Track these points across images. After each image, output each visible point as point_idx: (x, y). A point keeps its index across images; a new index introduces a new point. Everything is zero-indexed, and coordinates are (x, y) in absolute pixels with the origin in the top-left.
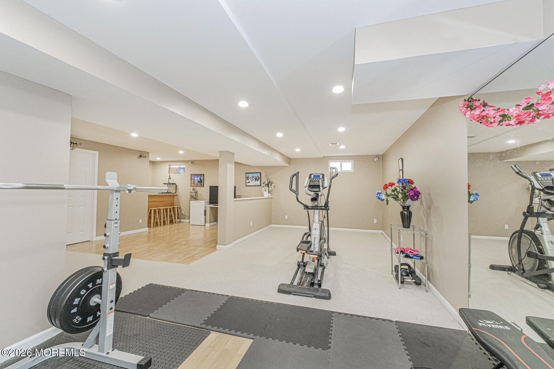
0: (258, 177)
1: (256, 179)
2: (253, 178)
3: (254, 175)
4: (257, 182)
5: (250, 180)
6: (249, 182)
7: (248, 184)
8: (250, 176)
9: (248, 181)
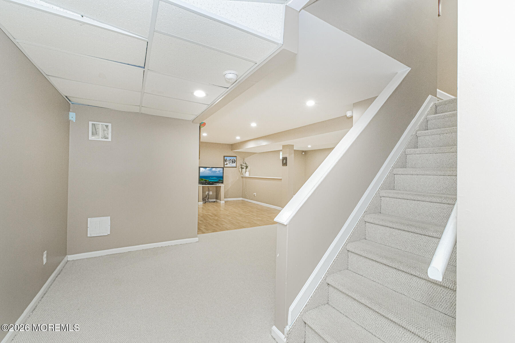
0: (235, 160)
1: (233, 161)
2: (230, 161)
3: (231, 158)
4: (233, 164)
5: (227, 162)
6: (227, 164)
7: (226, 166)
8: (228, 158)
9: (225, 163)
